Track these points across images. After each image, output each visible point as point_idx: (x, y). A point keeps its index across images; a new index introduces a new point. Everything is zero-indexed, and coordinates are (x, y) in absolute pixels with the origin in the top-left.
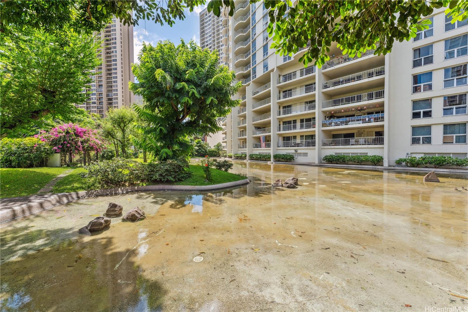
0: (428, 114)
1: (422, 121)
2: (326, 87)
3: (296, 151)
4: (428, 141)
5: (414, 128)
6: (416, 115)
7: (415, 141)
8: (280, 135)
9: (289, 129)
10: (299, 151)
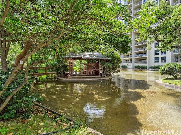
0: (158, 54)
1: (157, 56)
2: (136, 45)
3: (128, 64)
4: (158, 62)
5: (155, 58)
6: (156, 54)
7: (156, 62)
8: (124, 59)
9: (127, 57)
10: (129, 65)
